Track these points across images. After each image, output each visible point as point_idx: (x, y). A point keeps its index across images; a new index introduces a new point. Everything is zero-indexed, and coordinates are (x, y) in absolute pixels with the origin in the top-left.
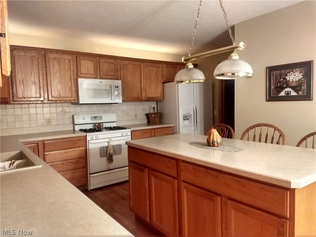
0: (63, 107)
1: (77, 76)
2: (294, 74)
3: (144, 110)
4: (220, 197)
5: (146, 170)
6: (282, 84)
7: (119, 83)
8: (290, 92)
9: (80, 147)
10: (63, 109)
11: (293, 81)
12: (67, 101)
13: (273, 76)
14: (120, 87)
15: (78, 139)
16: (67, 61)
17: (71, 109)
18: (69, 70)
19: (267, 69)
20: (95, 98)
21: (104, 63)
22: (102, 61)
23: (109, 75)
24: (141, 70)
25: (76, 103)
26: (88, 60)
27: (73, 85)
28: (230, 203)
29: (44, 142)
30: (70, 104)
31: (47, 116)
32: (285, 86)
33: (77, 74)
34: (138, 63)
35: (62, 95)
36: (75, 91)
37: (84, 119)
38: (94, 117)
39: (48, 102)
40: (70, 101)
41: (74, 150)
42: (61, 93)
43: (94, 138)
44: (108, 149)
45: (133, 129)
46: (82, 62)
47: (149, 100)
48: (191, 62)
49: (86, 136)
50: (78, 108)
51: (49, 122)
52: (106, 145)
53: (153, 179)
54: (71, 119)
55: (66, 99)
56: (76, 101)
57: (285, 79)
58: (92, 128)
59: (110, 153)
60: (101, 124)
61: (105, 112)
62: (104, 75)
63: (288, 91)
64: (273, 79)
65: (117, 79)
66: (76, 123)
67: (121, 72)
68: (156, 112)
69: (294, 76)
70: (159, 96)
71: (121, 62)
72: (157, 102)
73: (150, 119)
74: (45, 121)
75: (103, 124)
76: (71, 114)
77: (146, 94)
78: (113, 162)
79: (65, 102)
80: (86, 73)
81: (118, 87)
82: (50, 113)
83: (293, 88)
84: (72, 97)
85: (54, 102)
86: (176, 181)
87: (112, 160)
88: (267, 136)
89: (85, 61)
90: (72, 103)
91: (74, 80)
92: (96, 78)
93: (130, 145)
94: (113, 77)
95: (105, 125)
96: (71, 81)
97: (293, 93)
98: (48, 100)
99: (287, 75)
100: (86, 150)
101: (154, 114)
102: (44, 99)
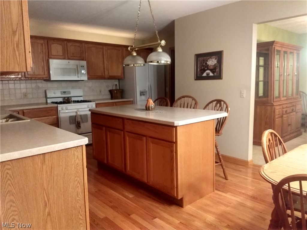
0: (36, 83)
1: (49, 57)
2: (212, 60)
3: (107, 86)
4: (145, 137)
5: (104, 128)
6: (204, 67)
7: (84, 63)
8: (209, 73)
9: (53, 116)
10: (37, 85)
11: (211, 65)
12: (40, 78)
13: (199, 61)
14: (86, 67)
15: (51, 109)
16: (39, 45)
17: (43, 85)
18: (42, 53)
19: (195, 57)
20: (64, 75)
21: (70, 46)
22: (69, 44)
23: (75, 56)
24: (103, 52)
25: (48, 79)
26: (58, 44)
27: (45, 65)
28: (150, 139)
29: (23, 111)
30: (42, 81)
31: (24, 91)
32: (206, 69)
33: (48, 55)
34: (101, 47)
35: (36, 73)
36: (47, 70)
37: (55, 94)
38: (64, 92)
39: (25, 79)
40: (43, 78)
41: (48, 118)
42: (36, 72)
43: (64, 109)
44: (77, 118)
45: (97, 102)
46: (52, 46)
47: (111, 78)
48: (135, 51)
49: (57, 107)
50: (49, 85)
51: (25, 96)
52: (74, 114)
53: (108, 133)
54: (44, 94)
55: (39, 76)
56: (48, 78)
57: (206, 64)
58: (62, 101)
59: (78, 121)
60: (70, 98)
61: (73, 88)
62: (71, 56)
63: (208, 73)
64: (199, 64)
65: (83, 60)
66: (48, 97)
67: (86, 54)
68: (118, 88)
69: (211, 62)
70: (120, 75)
71: (86, 45)
72: (119, 80)
73: (113, 94)
74: (22, 95)
75: (71, 98)
76: (44, 89)
77: (108, 73)
78: (81, 128)
79: (39, 79)
80: (56, 54)
81: (83, 67)
82: (26, 88)
83: (211, 70)
84: (44, 74)
85: (30, 79)
86: (122, 132)
87: (80, 127)
88: (188, 104)
89: (55, 45)
90: (45, 80)
91: (46, 60)
92: (64, 59)
93: (92, 111)
94: (79, 58)
95: (73, 99)
96: (43, 61)
97: (211, 74)
98: (25, 78)
99: (207, 61)
100: (58, 118)
101: (116, 90)
102: (22, 76)
